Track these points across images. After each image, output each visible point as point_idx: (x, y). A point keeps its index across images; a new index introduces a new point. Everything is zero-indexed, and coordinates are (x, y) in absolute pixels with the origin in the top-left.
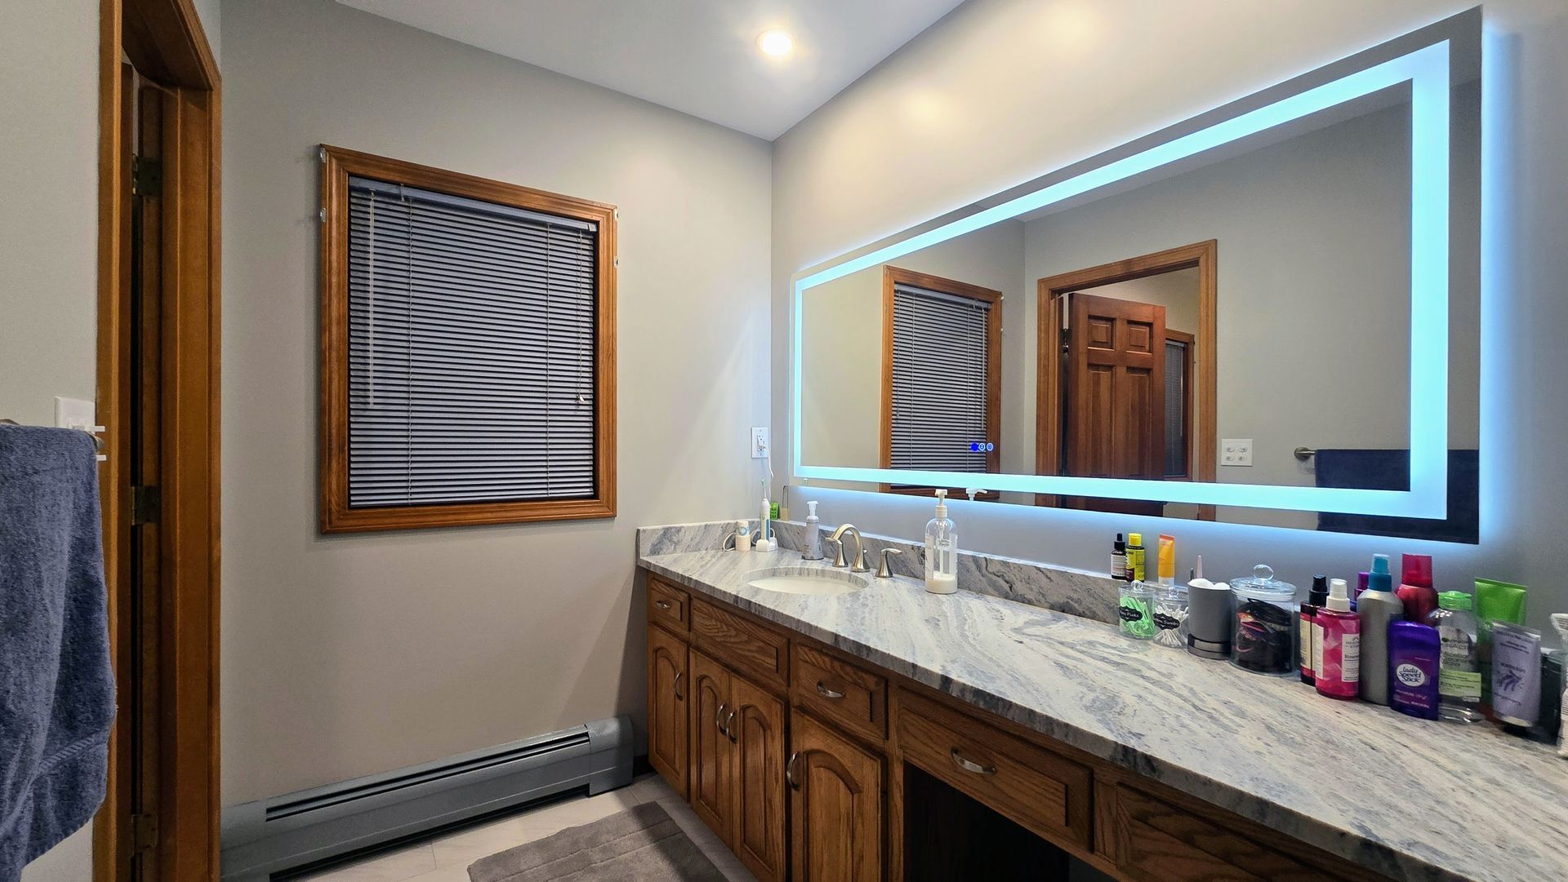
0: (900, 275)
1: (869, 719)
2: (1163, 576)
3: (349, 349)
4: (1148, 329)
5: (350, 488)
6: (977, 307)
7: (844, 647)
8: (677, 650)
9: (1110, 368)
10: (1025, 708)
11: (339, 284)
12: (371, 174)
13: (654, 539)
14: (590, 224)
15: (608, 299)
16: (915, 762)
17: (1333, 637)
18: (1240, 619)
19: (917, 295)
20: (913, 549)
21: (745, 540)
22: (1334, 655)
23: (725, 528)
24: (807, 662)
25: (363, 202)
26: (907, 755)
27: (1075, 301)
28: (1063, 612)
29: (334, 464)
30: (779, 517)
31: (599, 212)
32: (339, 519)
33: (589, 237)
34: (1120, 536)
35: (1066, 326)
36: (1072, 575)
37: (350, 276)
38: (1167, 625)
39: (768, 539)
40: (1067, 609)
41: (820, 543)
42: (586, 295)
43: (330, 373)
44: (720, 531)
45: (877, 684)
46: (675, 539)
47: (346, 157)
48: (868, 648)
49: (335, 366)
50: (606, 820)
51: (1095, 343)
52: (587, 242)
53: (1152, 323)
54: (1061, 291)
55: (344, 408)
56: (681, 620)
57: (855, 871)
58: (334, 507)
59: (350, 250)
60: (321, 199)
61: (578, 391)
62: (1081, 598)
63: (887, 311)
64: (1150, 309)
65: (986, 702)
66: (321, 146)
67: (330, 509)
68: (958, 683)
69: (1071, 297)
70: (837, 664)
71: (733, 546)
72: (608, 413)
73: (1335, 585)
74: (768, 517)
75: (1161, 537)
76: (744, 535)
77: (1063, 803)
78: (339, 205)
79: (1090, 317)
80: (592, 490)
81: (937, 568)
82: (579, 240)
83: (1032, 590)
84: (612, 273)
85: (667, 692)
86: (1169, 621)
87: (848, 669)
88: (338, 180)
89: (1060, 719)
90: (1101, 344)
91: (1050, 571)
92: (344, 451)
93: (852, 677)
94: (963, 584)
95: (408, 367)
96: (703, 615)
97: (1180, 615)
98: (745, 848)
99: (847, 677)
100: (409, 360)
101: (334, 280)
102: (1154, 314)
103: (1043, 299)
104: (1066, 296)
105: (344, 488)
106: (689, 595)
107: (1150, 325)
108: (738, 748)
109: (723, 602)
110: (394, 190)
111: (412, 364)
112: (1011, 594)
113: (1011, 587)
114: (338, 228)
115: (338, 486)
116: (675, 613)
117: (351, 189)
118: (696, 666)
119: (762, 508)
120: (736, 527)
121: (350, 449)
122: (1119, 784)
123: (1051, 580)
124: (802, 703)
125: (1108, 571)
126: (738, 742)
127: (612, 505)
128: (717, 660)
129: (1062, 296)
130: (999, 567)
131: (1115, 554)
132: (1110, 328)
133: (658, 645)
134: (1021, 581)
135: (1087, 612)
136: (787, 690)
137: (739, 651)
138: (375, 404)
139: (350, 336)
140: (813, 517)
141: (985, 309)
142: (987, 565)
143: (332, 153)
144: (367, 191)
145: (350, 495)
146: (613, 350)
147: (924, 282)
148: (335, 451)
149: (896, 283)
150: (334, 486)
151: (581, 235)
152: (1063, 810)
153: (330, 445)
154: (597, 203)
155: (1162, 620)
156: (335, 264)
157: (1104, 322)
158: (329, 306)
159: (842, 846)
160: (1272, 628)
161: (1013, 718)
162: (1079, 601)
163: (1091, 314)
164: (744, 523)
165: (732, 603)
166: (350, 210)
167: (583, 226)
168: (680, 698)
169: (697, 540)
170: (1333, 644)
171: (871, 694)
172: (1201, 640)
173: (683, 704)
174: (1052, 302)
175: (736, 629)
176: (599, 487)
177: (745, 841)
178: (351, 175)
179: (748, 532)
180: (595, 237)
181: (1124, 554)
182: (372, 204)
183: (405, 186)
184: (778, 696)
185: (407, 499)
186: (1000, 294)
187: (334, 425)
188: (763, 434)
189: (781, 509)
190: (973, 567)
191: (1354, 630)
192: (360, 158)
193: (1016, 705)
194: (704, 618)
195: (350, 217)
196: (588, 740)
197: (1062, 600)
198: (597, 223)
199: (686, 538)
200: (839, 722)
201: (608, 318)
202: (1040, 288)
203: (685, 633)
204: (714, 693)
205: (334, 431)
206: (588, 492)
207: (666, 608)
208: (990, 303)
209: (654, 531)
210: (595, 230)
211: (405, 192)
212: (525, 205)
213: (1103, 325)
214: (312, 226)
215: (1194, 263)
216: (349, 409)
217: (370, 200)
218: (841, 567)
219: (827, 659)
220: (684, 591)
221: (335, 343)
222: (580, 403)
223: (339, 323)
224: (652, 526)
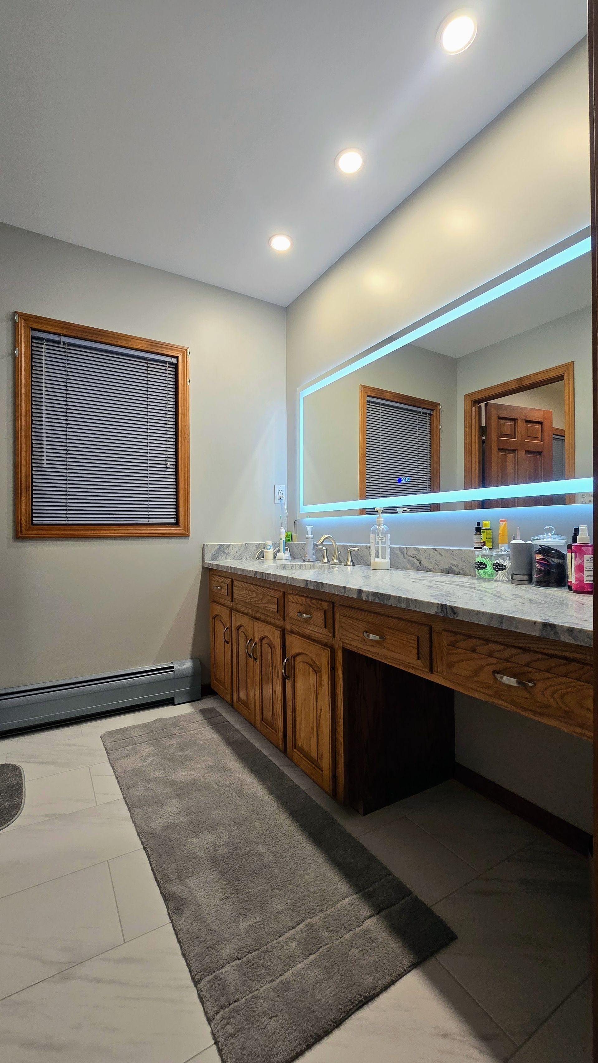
0: (371, 391)
1: (324, 627)
2: (501, 544)
3: (32, 431)
4: (540, 425)
5: (32, 513)
6: (423, 413)
7: (310, 587)
8: (224, 613)
9: (514, 451)
10: (397, 596)
11: (26, 392)
12: (44, 329)
13: (213, 551)
14: (172, 358)
15: (184, 403)
16: (348, 647)
17: (579, 558)
18: (536, 558)
19: (382, 404)
20: (366, 548)
21: (270, 553)
22: (580, 568)
23: (258, 546)
24: (293, 602)
25: (39, 346)
26: (344, 644)
27: (488, 407)
28: (448, 573)
29: (23, 498)
30: (292, 541)
31: (178, 351)
32: (26, 530)
33: (172, 366)
34: (478, 524)
35: (483, 424)
36: (453, 551)
37: (32, 389)
38: (499, 569)
39: (284, 552)
40: (450, 571)
41: (314, 551)
42: (171, 401)
43: (21, 445)
44: (254, 548)
45: (328, 606)
46: (226, 551)
47: (29, 318)
48: (322, 584)
49: (24, 441)
50: (183, 715)
51: (503, 435)
52: (171, 369)
53: (543, 422)
54: (479, 401)
55: (29, 464)
56: (227, 595)
57: (318, 718)
58: (23, 522)
59: (32, 373)
60: (15, 343)
61: (167, 459)
62: (458, 564)
63: (362, 412)
64: (541, 413)
65: (379, 598)
66: (16, 312)
67: (21, 524)
68: (365, 592)
69: (486, 405)
70: (308, 600)
71: (263, 557)
72: (185, 473)
73: (581, 528)
74: (284, 538)
75: (501, 521)
76: (269, 549)
77: (416, 646)
78: (25, 347)
79: (499, 418)
80: (175, 520)
81: (378, 556)
82: (166, 368)
83: (431, 563)
84: (186, 388)
85: (220, 641)
86: (500, 566)
87: (314, 601)
88: (25, 332)
89: (413, 598)
90: (507, 436)
91: (441, 550)
92: (29, 490)
93: (315, 605)
94: (394, 565)
95: (66, 442)
96: (239, 589)
97: (507, 563)
98: (263, 724)
99: (312, 605)
100: (66, 439)
101: (23, 390)
102: (544, 415)
103: (467, 407)
104: (483, 405)
105: (29, 512)
106: (232, 579)
107: (541, 423)
108: (258, 663)
109: (249, 576)
110: (57, 338)
111: (68, 441)
112: (420, 568)
113: (420, 563)
114: (25, 360)
115: (26, 511)
116: (224, 592)
117: (33, 338)
118: (236, 620)
119: (280, 533)
120: (265, 546)
121: (32, 490)
122: (443, 630)
123: (442, 555)
124: (291, 629)
125: (472, 547)
126: (258, 661)
127: (187, 528)
128: (247, 615)
129: (480, 405)
130: (414, 552)
131: (476, 534)
132: (513, 426)
133: (214, 614)
134: (425, 558)
135: (461, 572)
136: (284, 623)
137: (258, 605)
138: (47, 464)
139: (32, 424)
140: (310, 535)
141: (429, 414)
142: (407, 551)
143: (22, 317)
144: (41, 339)
145: (33, 517)
146: (187, 435)
147: (387, 396)
148: (24, 490)
149: (368, 396)
150: (23, 511)
151: (167, 365)
152: (416, 651)
153: (21, 486)
154: (176, 345)
155: (497, 566)
156: (23, 381)
157: (509, 421)
158: (21, 406)
159: (312, 705)
160: (553, 561)
161: (391, 604)
162: (456, 566)
163: (500, 416)
164: (270, 543)
165: (253, 576)
166: (32, 350)
167: (169, 359)
168: (227, 642)
169: (240, 553)
170: (579, 562)
171: (325, 612)
172: (516, 575)
173: (229, 645)
174: (474, 408)
175: (256, 593)
176: (179, 518)
177: (262, 720)
178: (32, 329)
179: (272, 548)
180: (176, 366)
181: (481, 534)
182: (44, 346)
183: (63, 336)
184: (278, 627)
185: (66, 521)
186: (439, 404)
187: (23, 475)
188: (282, 488)
189: (293, 535)
190: (399, 554)
191: (590, 552)
192: (38, 319)
193: (393, 596)
194: (239, 590)
195: (32, 354)
196: (173, 671)
197: (446, 566)
198: (177, 358)
199: (233, 551)
200: (310, 634)
201: (184, 415)
202: (465, 400)
203: (229, 603)
204: (245, 634)
205: (23, 479)
206: (173, 521)
207: (219, 589)
208: (433, 410)
209: (213, 546)
210: (176, 362)
211: (64, 339)
212: (134, 347)
213: (509, 423)
214: (10, 359)
215: (560, 378)
216: (32, 467)
217: (43, 344)
218: (325, 563)
219: (303, 598)
220: (229, 578)
221: (23, 427)
222: (168, 467)
223: (26, 415)
224: (212, 543)
